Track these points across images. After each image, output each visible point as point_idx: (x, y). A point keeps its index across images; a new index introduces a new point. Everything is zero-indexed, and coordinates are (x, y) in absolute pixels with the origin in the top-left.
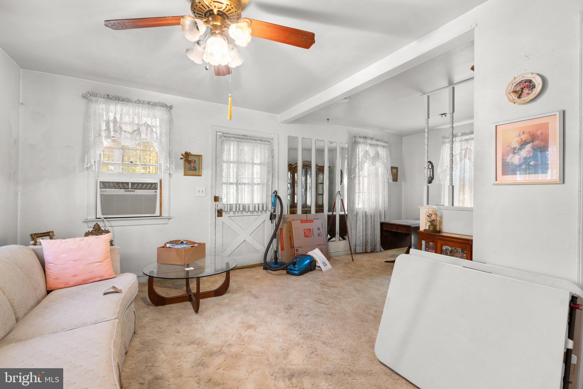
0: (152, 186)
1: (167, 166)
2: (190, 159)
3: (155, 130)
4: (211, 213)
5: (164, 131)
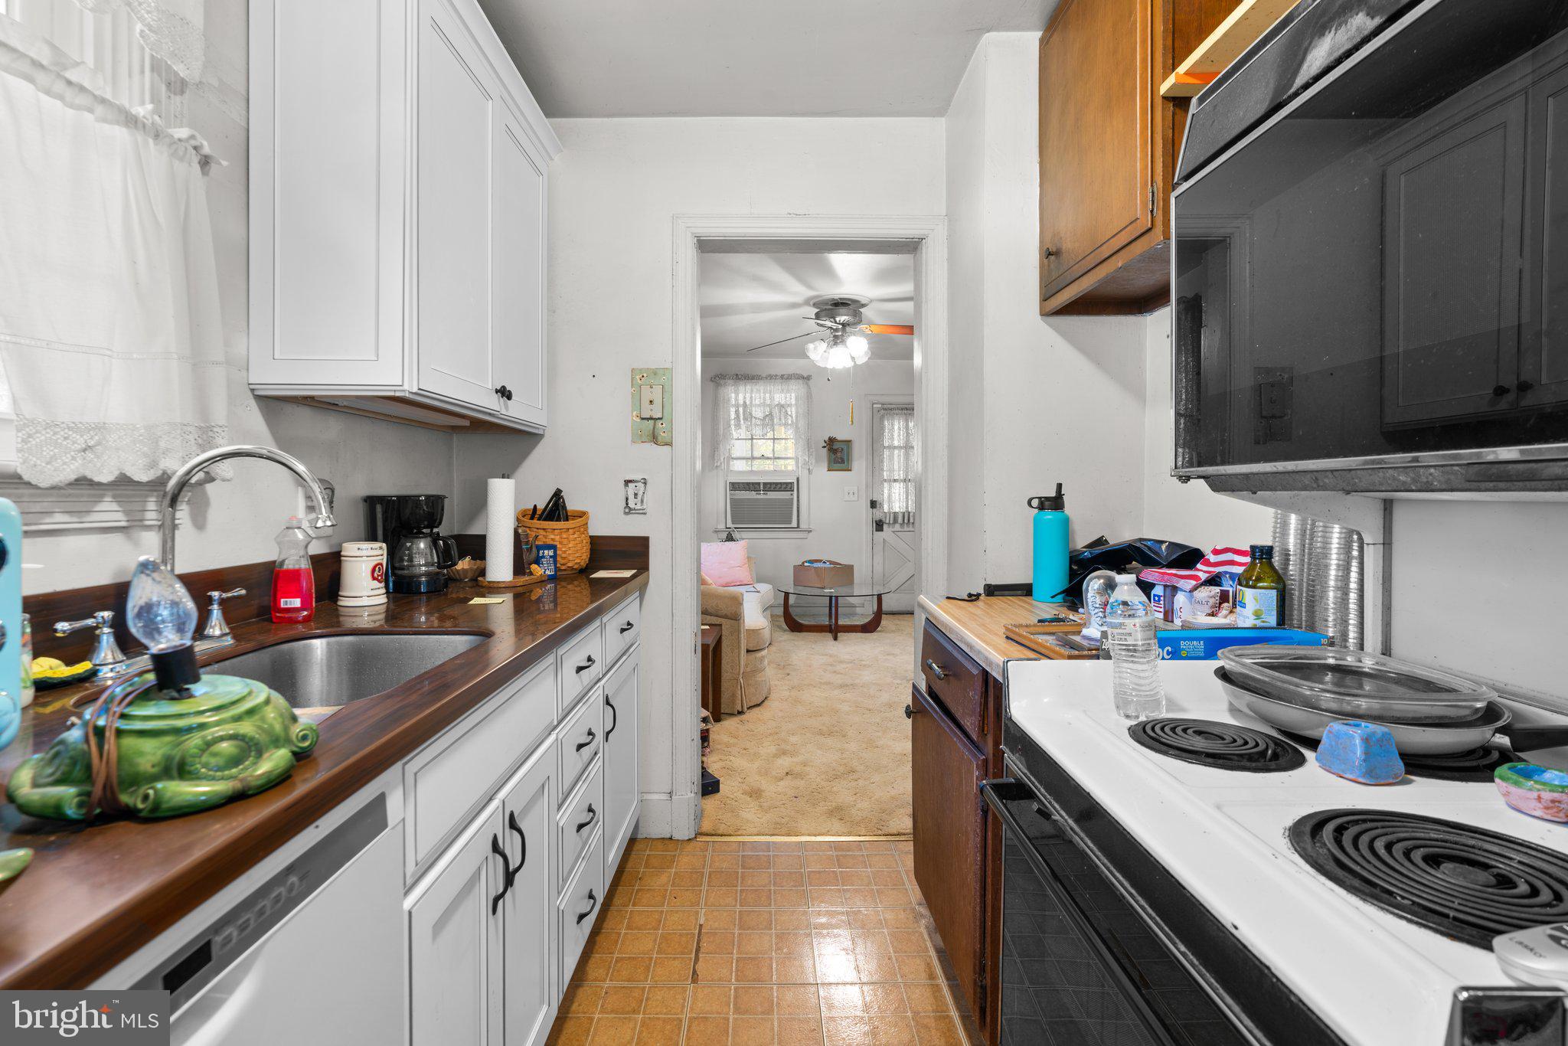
0: (787, 487)
1: (805, 460)
2: (835, 447)
3: (789, 413)
4: (867, 527)
5: (801, 411)
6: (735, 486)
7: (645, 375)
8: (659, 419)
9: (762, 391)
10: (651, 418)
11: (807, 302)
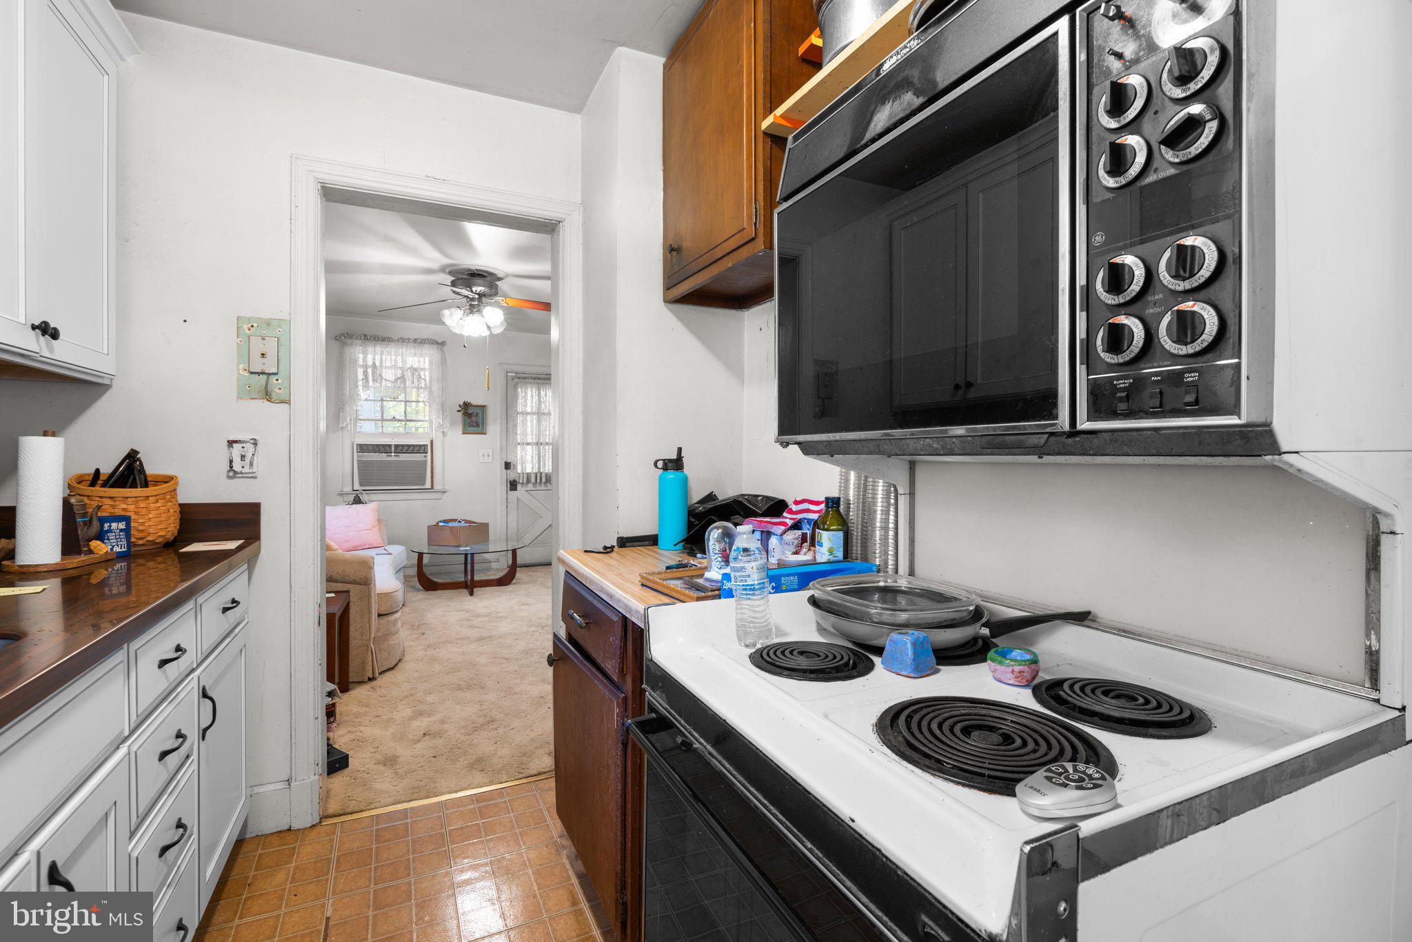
0: (420, 449)
1: (439, 423)
2: (470, 411)
3: (423, 377)
4: (501, 488)
5: (435, 376)
6: (363, 448)
7: (255, 325)
8: (273, 374)
9: (393, 353)
11: (443, 269)
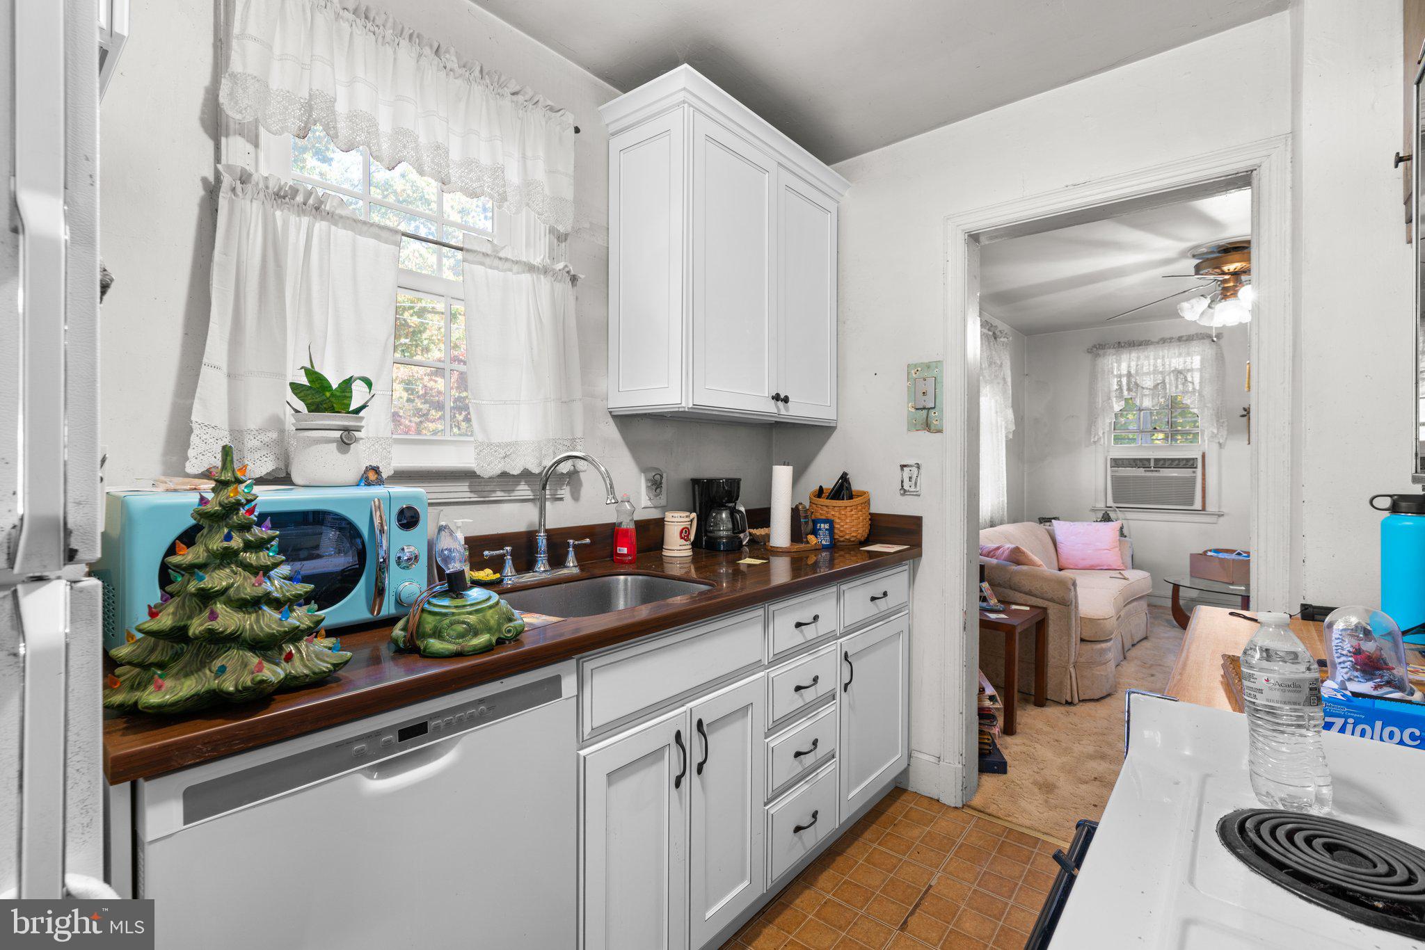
0: (1189, 463)
1: (1213, 433)
3: (1189, 379)
5: (1207, 376)
6: (1117, 463)
7: (919, 369)
8: (932, 408)
9: (1152, 357)
10: (924, 408)
11: (1183, 255)
